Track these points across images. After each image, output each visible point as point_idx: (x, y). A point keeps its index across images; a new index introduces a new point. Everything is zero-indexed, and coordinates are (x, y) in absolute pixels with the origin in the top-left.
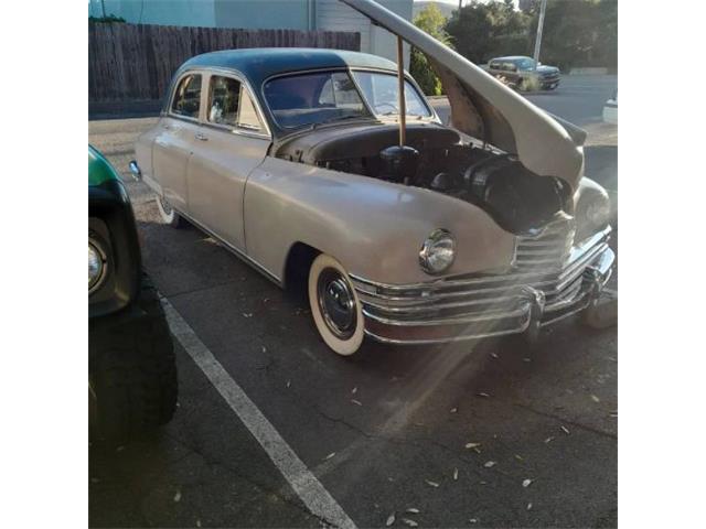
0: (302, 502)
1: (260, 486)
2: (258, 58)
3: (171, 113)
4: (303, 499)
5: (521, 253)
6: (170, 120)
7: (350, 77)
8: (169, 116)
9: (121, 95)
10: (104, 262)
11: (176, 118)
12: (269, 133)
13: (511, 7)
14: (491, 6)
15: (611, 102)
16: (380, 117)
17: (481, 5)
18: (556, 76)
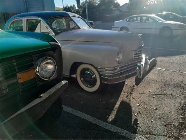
0: (109, 130)
1: (94, 130)
2: (39, 13)
4: (109, 129)
5: (135, 55)
7: (71, 18)
10: (56, 66)
12: (54, 34)
13: (75, 7)
14: (71, 7)
15: (113, 26)
16: (81, 28)
17: (69, 7)
18: (93, 23)
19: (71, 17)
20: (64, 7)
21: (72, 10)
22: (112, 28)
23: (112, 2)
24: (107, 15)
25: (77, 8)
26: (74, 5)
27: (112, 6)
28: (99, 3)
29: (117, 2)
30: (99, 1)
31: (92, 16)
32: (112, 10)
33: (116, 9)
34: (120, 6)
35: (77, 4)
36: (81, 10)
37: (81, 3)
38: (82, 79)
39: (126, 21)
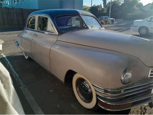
3: (27, 28)
5: (152, 73)
6: (26, 30)
8: (26, 29)
9: (16, 25)
11: (28, 29)
12: (58, 33)
13: (102, 7)
14: (98, 6)
15: (132, 25)
16: (90, 28)
17: (96, 6)
18: (114, 21)
19: (81, 15)
20: (92, 6)
21: (98, 9)
22: (131, 27)
23: (135, 2)
24: (129, 14)
25: (103, 7)
26: (101, 5)
27: (135, 6)
28: (123, 3)
29: (140, 2)
30: (123, 1)
31: (115, 14)
32: (134, 9)
33: (138, 8)
34: (143, 6)
35: (103, 4)
36: (106, 9)
37: (107, 3)
38: (78, 89)
39: (147, 21)
